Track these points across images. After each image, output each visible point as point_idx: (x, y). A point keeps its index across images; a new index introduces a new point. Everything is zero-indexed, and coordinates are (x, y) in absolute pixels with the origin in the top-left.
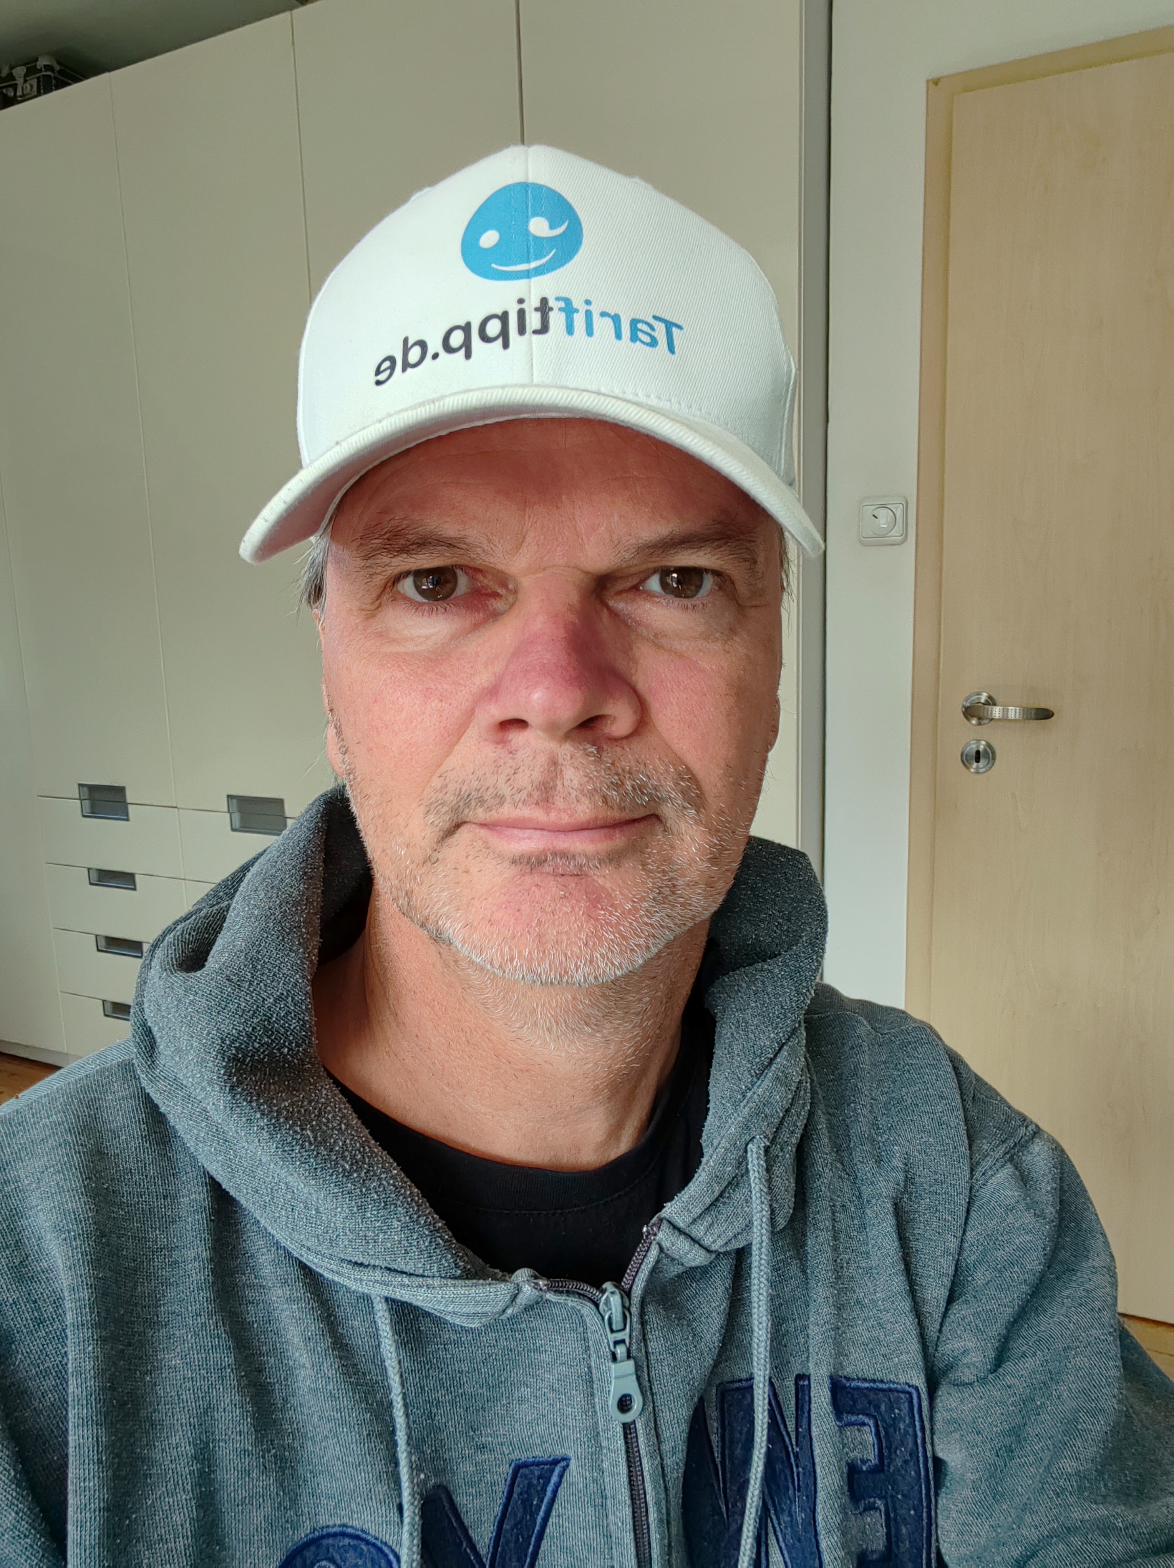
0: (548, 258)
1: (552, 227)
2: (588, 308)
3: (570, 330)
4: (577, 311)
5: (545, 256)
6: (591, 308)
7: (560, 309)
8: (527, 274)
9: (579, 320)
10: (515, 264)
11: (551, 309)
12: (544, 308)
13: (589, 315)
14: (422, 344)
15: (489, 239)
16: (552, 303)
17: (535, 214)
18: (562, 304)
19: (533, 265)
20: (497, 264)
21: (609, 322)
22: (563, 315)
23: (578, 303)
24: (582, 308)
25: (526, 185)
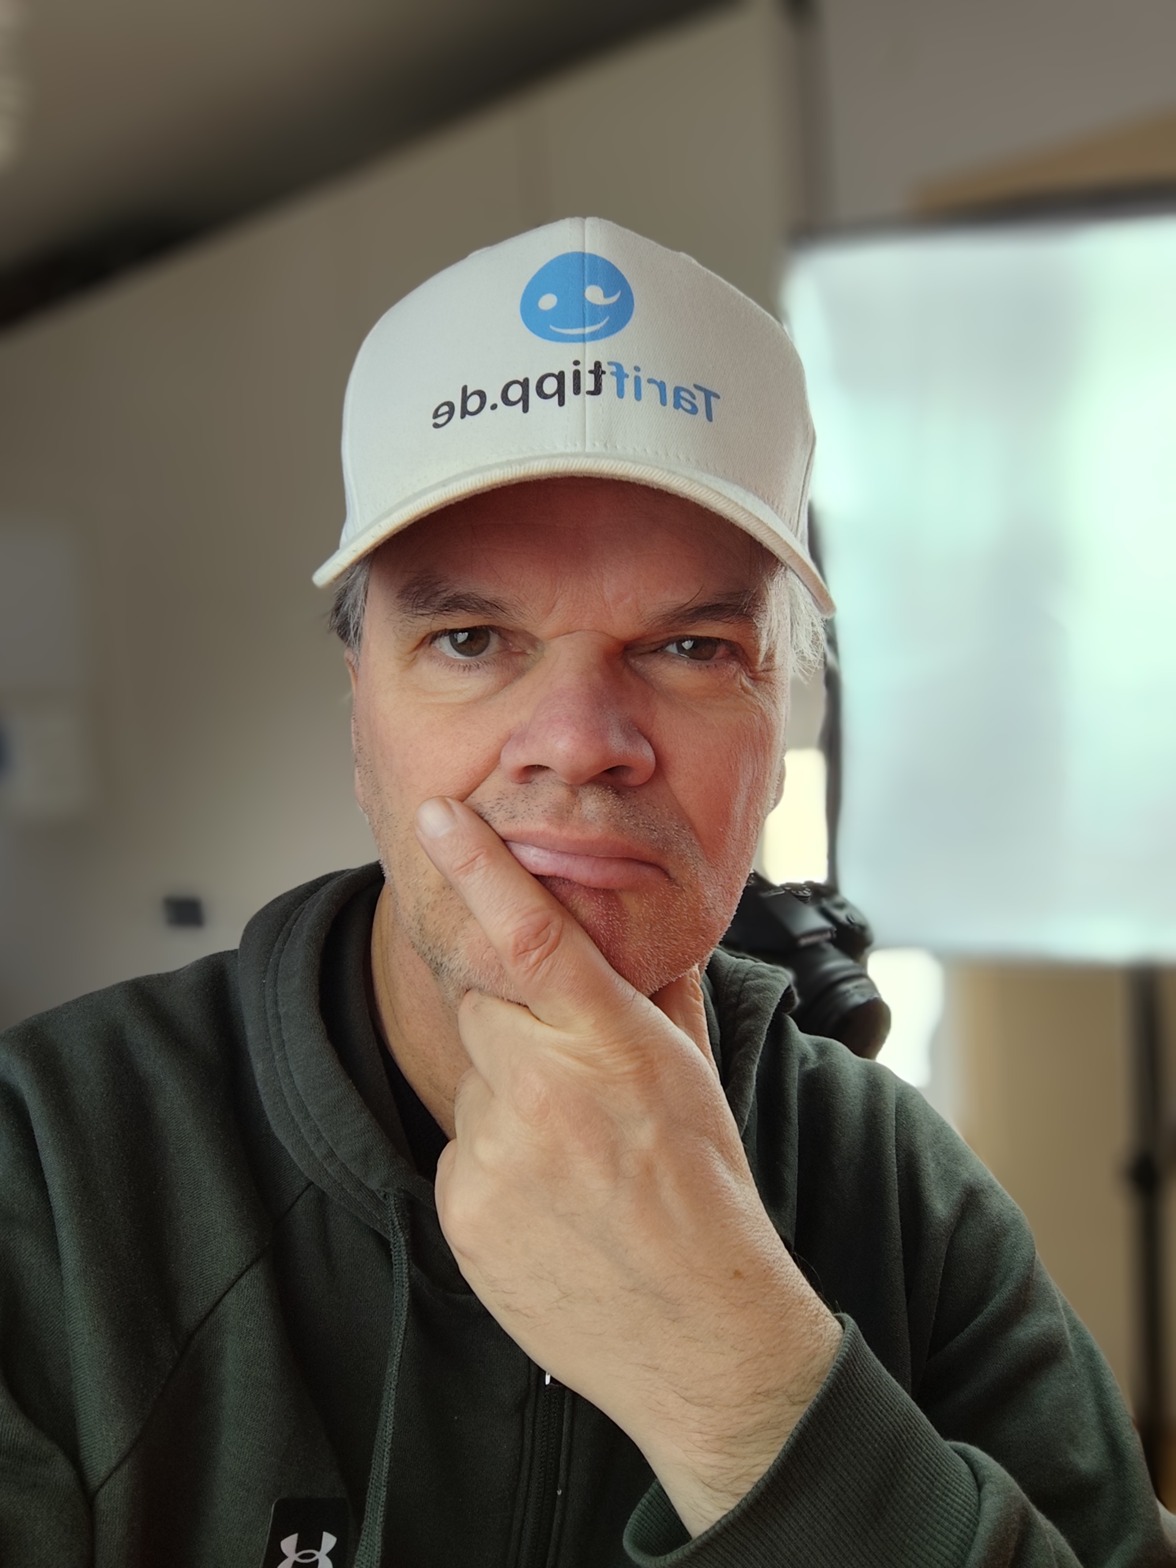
0: (602, 324)
1: (607, 295)
2: (637, 374)
3: (620, 393)
4: (627, 376)
5: (599, 323)
6: (640, 374)
7: (612, 373)
8: (583, 339)
10: (572, 328)
12: (597, 371)
13: (637, 380)
15: (548, 302)
17: (593, 282)
19: (588, 330)
20: (554, 326)
21: (655, 389)
22: (615, 378)
25: (583, 254)
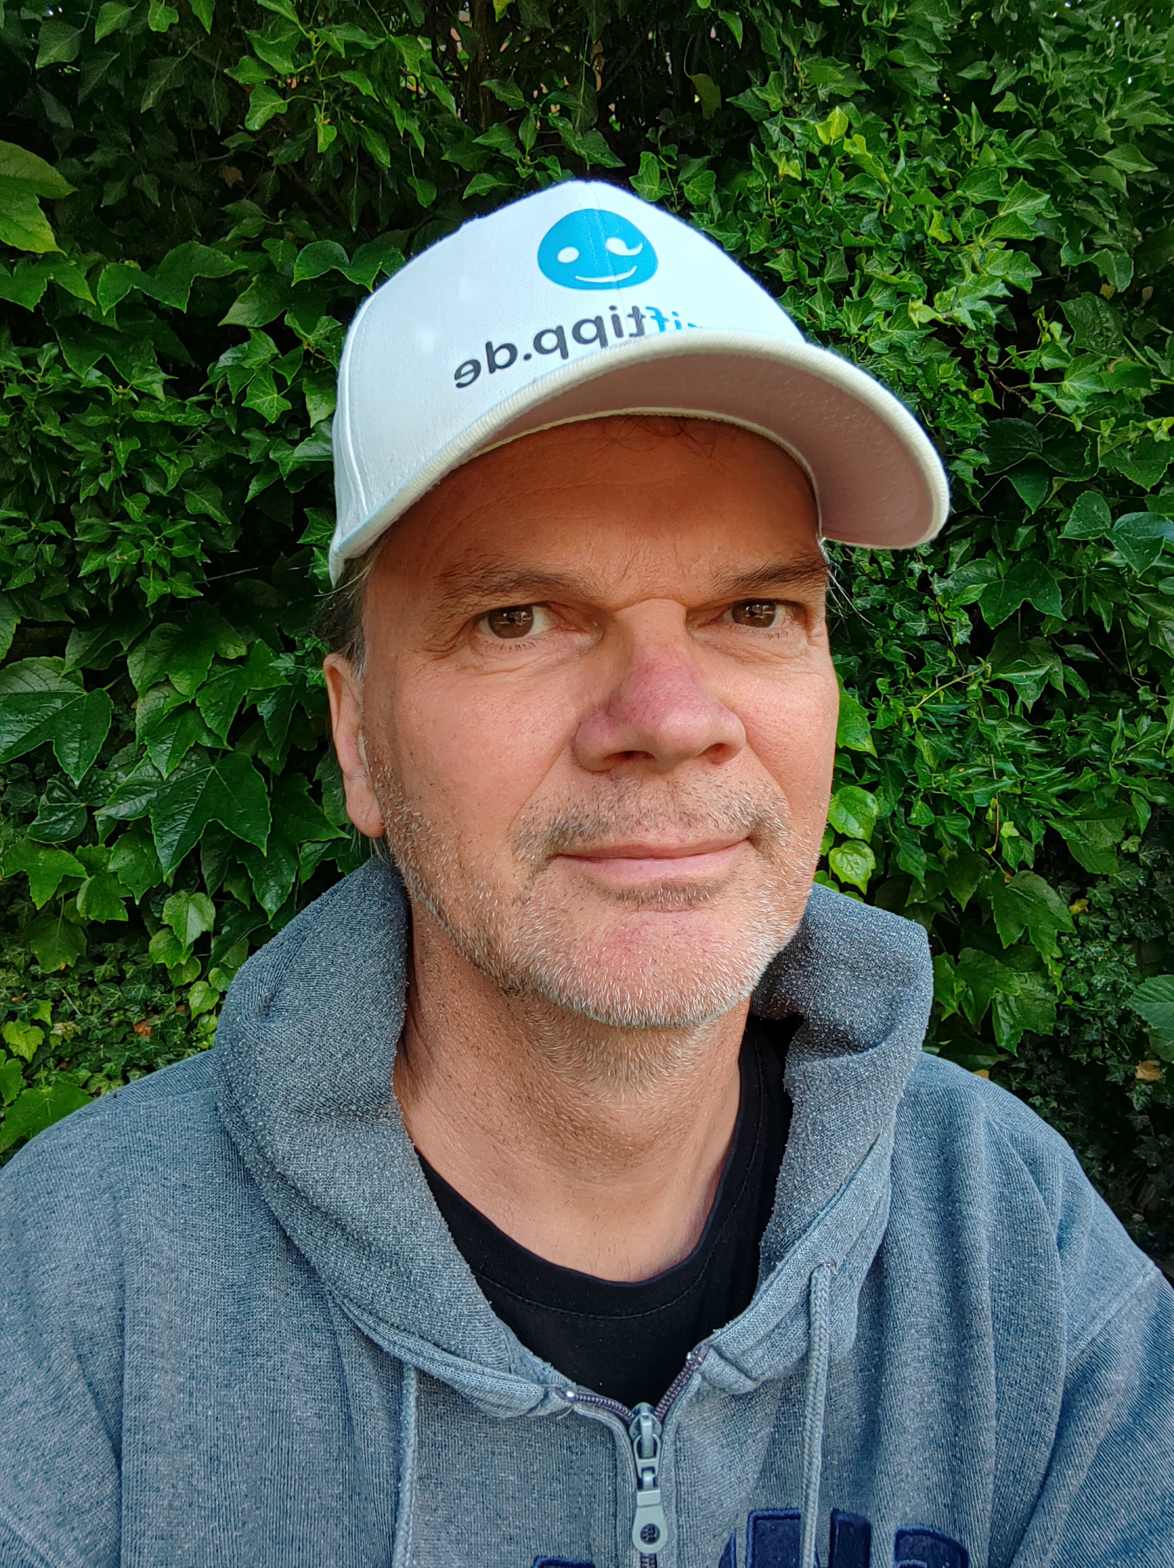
0: (630, 273)
1: (630, 247)
2: (676, 318)
5: (627, 271)
6: (679, 319)
8: (615, 286)
10: (600, 276)
11: (643, 317)
13: (678, 324)
14: (511, 348)
15: (568, 255)
17: (613, 235)
18: (653, 313)
19: (618, 278)
20: (579, 276)
22: (655, 319)
25: (592, 212)
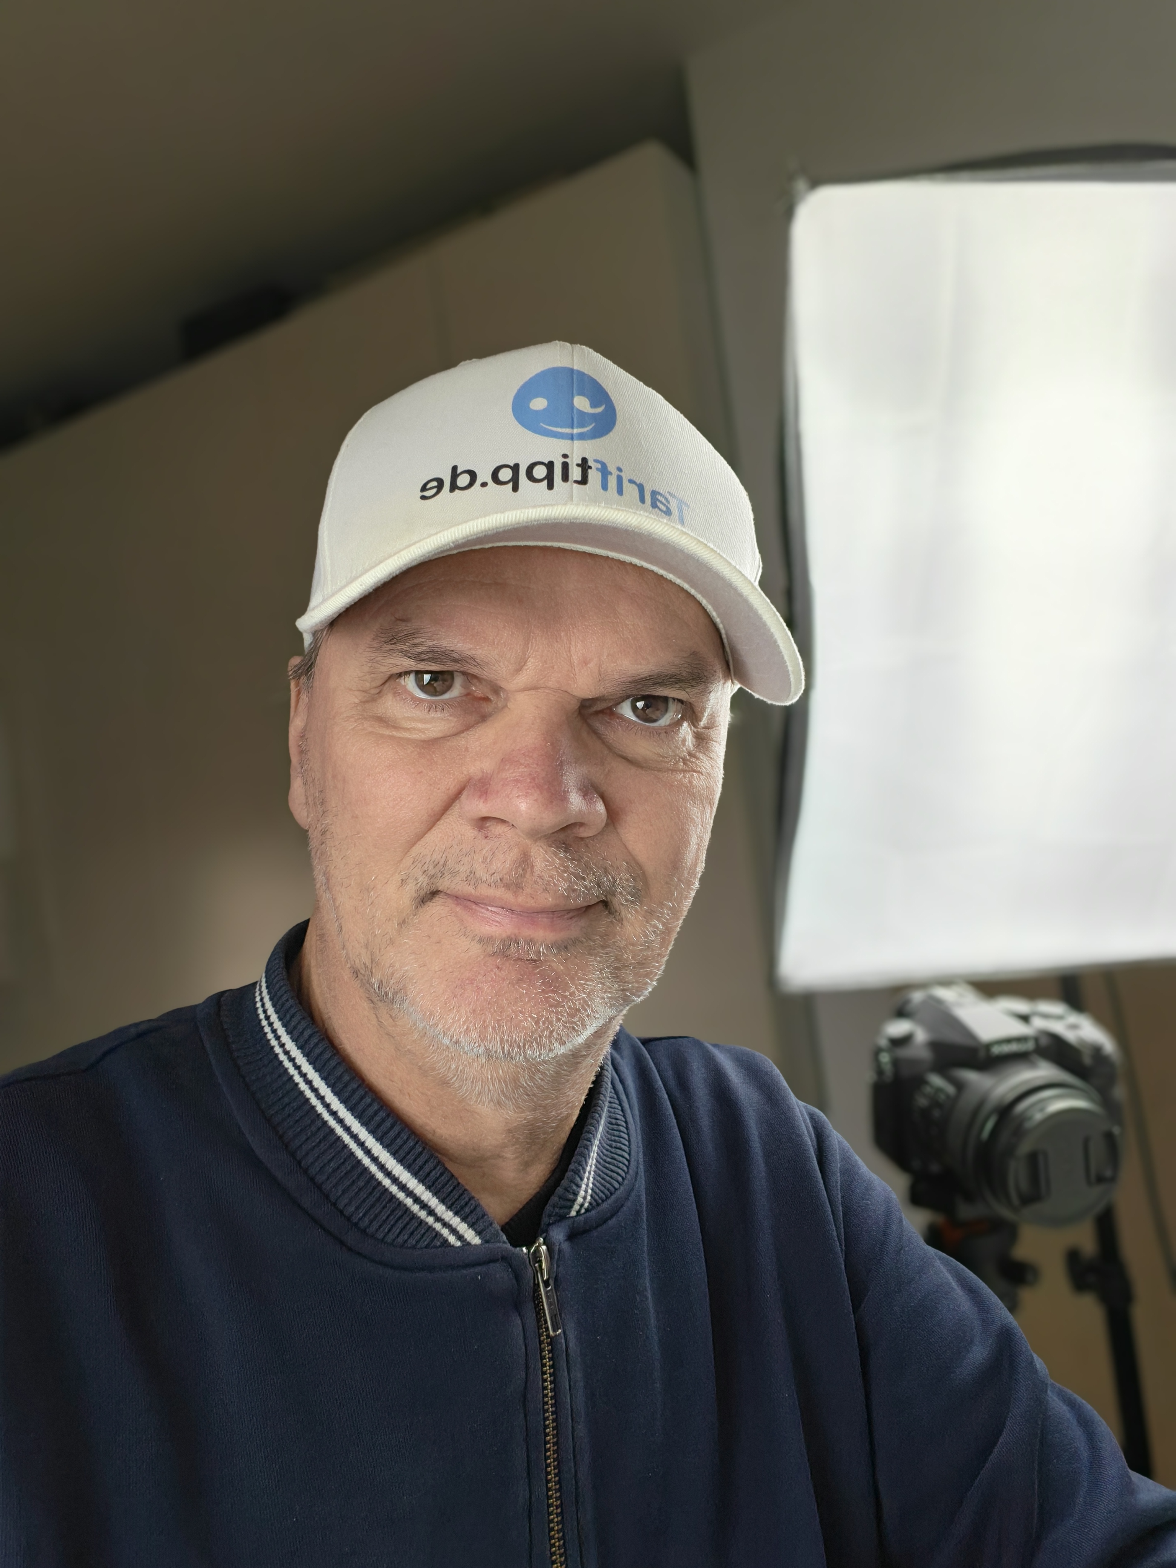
0: (591, 427)
1: (593, 405)
2: (619, 473)
5: (586, 427)
8: (572, 437)
9: (612, 482)
10: (561, 427)
15: (539, 404)
16: (590, 463)
17: (581, 393)
19: (576, 431)
20: (544, 424)
21: (635, 488)
22: (600, 474)
23: (612, 468)
24: (615, 473)
25: (572, 371)
